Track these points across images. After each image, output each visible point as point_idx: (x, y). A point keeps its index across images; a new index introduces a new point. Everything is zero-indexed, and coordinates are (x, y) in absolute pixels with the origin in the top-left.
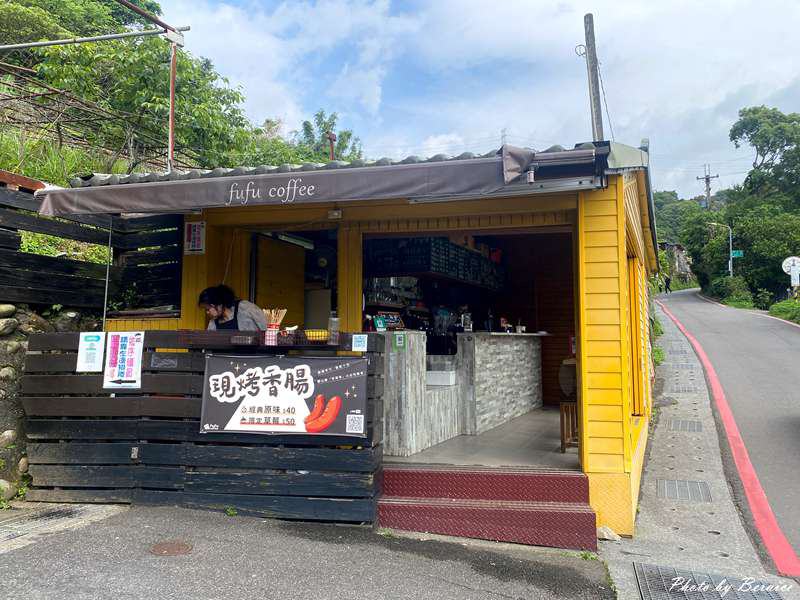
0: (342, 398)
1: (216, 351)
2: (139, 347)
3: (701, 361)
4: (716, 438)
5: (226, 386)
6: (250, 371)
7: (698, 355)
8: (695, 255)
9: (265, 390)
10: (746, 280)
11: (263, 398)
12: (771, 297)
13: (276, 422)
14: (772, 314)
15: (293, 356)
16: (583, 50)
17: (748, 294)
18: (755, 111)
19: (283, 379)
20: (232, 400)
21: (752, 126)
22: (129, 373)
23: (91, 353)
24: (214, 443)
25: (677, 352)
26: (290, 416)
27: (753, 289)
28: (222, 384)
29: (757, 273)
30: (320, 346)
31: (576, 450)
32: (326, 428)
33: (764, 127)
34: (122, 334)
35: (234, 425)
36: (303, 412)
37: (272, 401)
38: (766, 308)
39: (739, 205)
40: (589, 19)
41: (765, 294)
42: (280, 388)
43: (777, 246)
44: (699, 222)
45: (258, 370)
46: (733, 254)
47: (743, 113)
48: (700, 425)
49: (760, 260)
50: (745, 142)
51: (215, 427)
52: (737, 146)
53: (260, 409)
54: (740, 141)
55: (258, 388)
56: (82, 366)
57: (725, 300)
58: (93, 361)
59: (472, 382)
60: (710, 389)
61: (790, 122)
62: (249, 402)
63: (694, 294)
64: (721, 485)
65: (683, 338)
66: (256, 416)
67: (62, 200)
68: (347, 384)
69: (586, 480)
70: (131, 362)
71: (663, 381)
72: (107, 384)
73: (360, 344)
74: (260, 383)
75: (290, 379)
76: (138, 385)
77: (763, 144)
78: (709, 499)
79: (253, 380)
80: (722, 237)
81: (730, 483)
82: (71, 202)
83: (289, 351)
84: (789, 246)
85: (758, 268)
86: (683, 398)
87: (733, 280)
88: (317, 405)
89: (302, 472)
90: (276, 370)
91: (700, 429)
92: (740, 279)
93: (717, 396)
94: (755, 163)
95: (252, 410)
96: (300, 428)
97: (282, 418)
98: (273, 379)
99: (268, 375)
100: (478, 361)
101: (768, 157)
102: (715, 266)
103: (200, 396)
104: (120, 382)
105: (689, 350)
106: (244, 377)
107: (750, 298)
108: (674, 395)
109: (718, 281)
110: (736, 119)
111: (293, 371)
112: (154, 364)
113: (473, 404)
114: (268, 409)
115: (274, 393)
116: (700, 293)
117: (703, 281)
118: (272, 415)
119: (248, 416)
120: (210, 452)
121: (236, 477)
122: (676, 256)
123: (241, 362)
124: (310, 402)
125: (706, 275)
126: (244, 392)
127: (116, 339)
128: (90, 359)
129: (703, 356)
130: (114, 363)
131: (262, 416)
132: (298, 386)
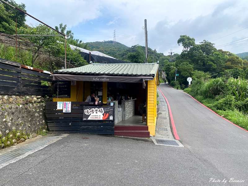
0: (109, 114)
1: (86, 105)
2: (70, 105)
3: (167, 104)
4: (169, 121)
5: (88, 112)
6: (92, 109)
7: (166, 102)
8: (167, 74)
9: (95, 112)
10: (179, 82)
11: (95, 114)
12: (185, 86)
13: (97, 118)
14: (184, 91)
15: (100, 106)
16: (144, 28)
17: (179, 86)
18: (184, 36)
19: (98, 110)
20: (89, 114)
21: (183, 40)
22: (68, 109)
23: (60, 106)
24: (86, 122)
25: (162, 102)
26: (100, 117)
27: (181, 84)
28: (86, 111)
29: (182, 80)
30: (106, 105)
31: (145, 122)
32: (106, 119)
33: (186, 41)
34: (66, 102)
35: (89, 118)
36: (102, 116)
37: (96, 114)
38: (183, 89)
39: (179, 61)
40: (146, 20)
41: (183, 86)
42: (98, 112)
43: (187, 73)
44: (169, 65)
45: (94, 109)
46: (176, 75)
47: (181, 36)
48: (166, 118)
49: (183, 77)
50: (181, 44)
51: (86, 119)
52: (179, 45)
53: (94, 116)
54: (180, 44)
55: (94, 112)
56: (58, 108)
57: (174, 87)
58: (61, 107)
59: (125, 110)
60: (169, 111)
61: (192, 40)
62: (92, 114)
63: (166, 85)
64: (169, 129)
65: (163, 98)
66: (93, 117)
67: (57, 77)
68: (110, 111)
69: (148, 127)
70: (68, 107)
71: (159, 109)
72: (64, 111)
73: (112, 104)
74: (94, 111)
75: (99, 110)
76: (70, 112)
77: (185, 45)
78: (167, 131)
79: (93, 111)
80: (174, 70)
81: (171, 128)
82: (59, 78)
83: (99, 106)
84: (189, 73)
85: (182, 79)
86: (163, 113)
87: (176, 82)
88: (105, 115)
89: (102, 126)
90: (97, 109)
91: (166, 119)
92: (178, 82)
93: (170, 112)
94: (183, 50)
95: (93, 116)
96: (101, 119)
97: (98, 117)
98: (96, 110)
99: (95, 110)
100: (126, 106)
101: (186, 49)
102: (172, 78)
103: (83, 114)
104: (66, 111)
105: (165, 101)
106: (91, 110)
107: (180, 86)
108: (161, 112)
109: (173, 81)
110: (179, 38)
111: (100, 109)
112: (73, 108)
113: (125, 114)
114: (96, 116)
115: (97, 113)
116: (168, 84)
117: (169, 81)
118: (96, 117)
119: (92, 117)
120: (85, 123)
121: (89, 128)
122: (162, 73)
123: (90, 107)
124: (103, 114)
125: (170, 80)
126: (91, 113)
127: (65, 103)
128: (60, 107)
129: (168, 103)
130: (65, 108)
131: (94, 117)
132: (101, 112)
